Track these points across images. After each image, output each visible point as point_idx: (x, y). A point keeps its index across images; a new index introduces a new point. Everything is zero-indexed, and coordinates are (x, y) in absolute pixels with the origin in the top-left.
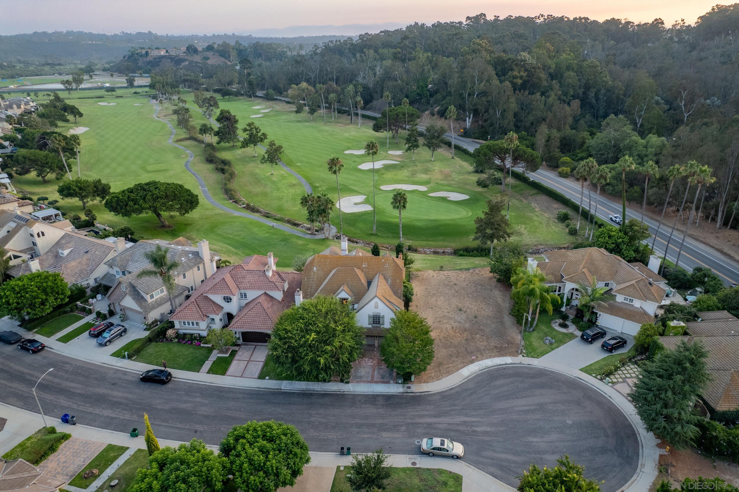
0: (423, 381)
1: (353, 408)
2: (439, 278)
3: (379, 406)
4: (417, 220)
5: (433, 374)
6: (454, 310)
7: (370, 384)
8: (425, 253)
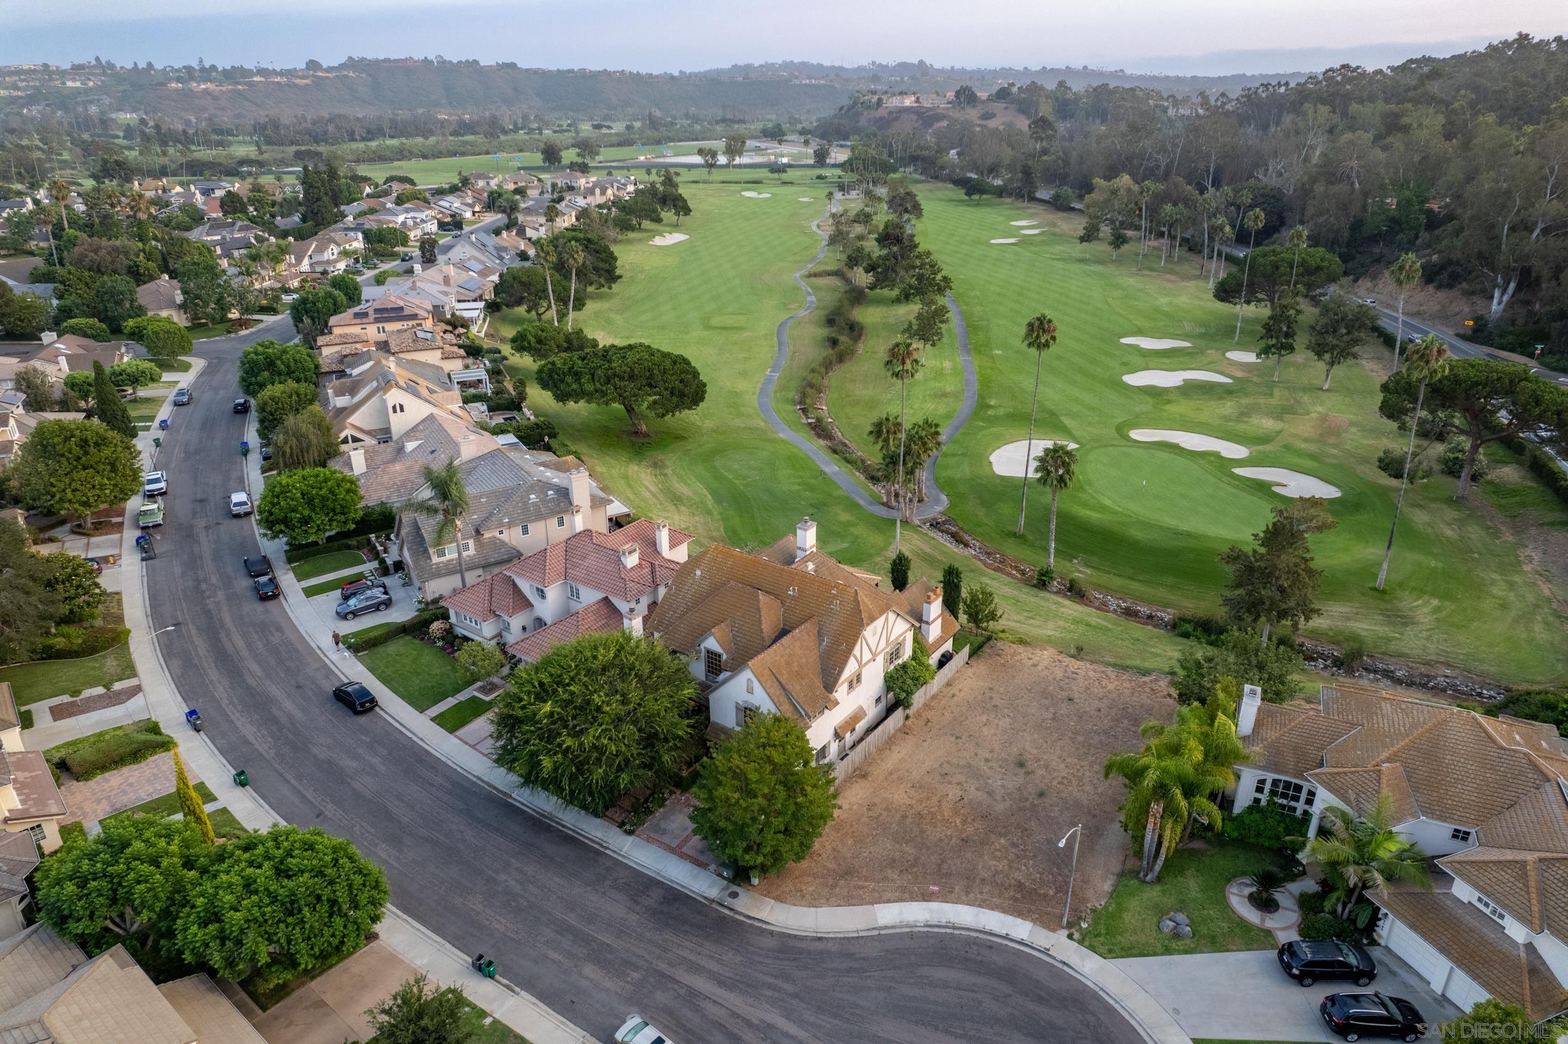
0: (775, 894)
1: (589, 889)
2: (1046, 672)
6: (1006, 760)
7: (666, 854)
8: (1103, 607)
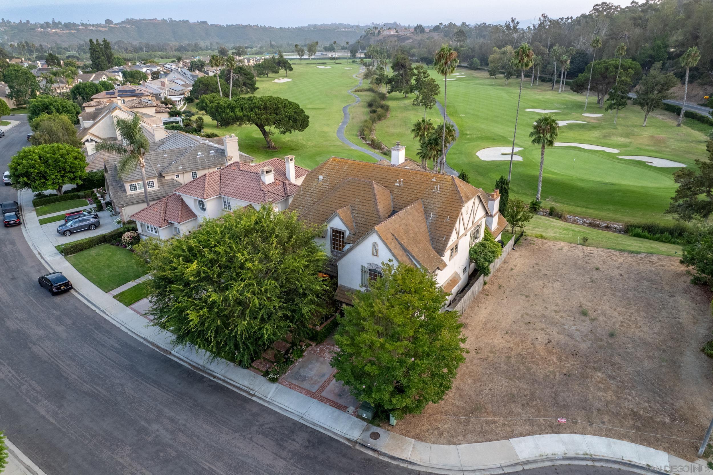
0: (414, 433)
1: (237, 435)
2: (570, 253)
3: (284, 454)
4: (583, 180)
5: (446, 426)
6: (570, 311)
7: (308, 398)
8: (574, 222)
